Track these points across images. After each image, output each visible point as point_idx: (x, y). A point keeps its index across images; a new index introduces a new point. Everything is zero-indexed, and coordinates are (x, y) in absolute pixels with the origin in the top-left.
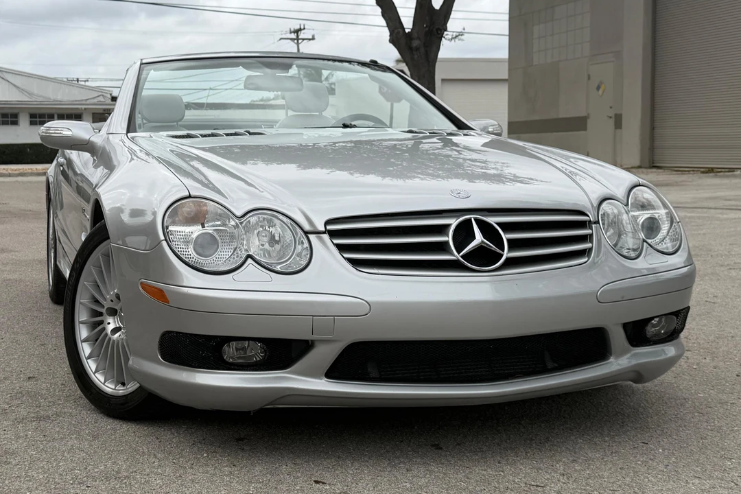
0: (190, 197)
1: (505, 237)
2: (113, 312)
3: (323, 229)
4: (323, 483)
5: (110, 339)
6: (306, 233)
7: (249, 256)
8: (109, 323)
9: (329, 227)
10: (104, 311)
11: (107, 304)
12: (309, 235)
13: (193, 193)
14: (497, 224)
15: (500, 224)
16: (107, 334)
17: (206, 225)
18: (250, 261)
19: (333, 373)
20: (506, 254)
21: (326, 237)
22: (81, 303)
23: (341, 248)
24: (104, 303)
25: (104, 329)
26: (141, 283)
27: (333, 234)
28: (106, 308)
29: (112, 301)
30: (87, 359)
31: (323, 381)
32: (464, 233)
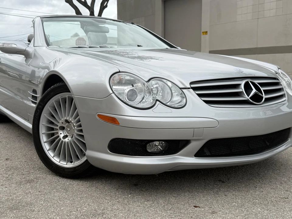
0: (120, 72)
1: (262, 89)
2: (63, 128)
3: (189, 87)
4: (199, 207)
5: (62, 141)
6: (180, 88)
7: (157, 100)
8: (61, 134)
9: (193, 86)
10: (58, 128)
11: (59, 125)
12: (183, 90)
13: (121, 70)
14: (258, 83)
15: (259, 84)
16: (60, 139)
17: (134, 85)
18: (158, 102)
19: (199, 154)
20: (265, 97)
21: (191, 90)
22: (43, 124)
23: (200, 95)
24: (58, 124)
25: (58, 136)
26: (98, 115)
27: (195, 89)
28: (59, 126)
29: (62, 123)
30: (48, 151)
31: (193, 158)
32: (247, 88)
